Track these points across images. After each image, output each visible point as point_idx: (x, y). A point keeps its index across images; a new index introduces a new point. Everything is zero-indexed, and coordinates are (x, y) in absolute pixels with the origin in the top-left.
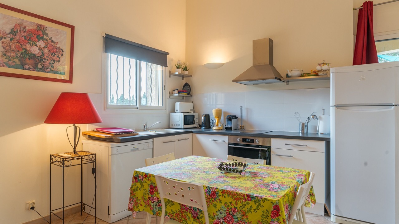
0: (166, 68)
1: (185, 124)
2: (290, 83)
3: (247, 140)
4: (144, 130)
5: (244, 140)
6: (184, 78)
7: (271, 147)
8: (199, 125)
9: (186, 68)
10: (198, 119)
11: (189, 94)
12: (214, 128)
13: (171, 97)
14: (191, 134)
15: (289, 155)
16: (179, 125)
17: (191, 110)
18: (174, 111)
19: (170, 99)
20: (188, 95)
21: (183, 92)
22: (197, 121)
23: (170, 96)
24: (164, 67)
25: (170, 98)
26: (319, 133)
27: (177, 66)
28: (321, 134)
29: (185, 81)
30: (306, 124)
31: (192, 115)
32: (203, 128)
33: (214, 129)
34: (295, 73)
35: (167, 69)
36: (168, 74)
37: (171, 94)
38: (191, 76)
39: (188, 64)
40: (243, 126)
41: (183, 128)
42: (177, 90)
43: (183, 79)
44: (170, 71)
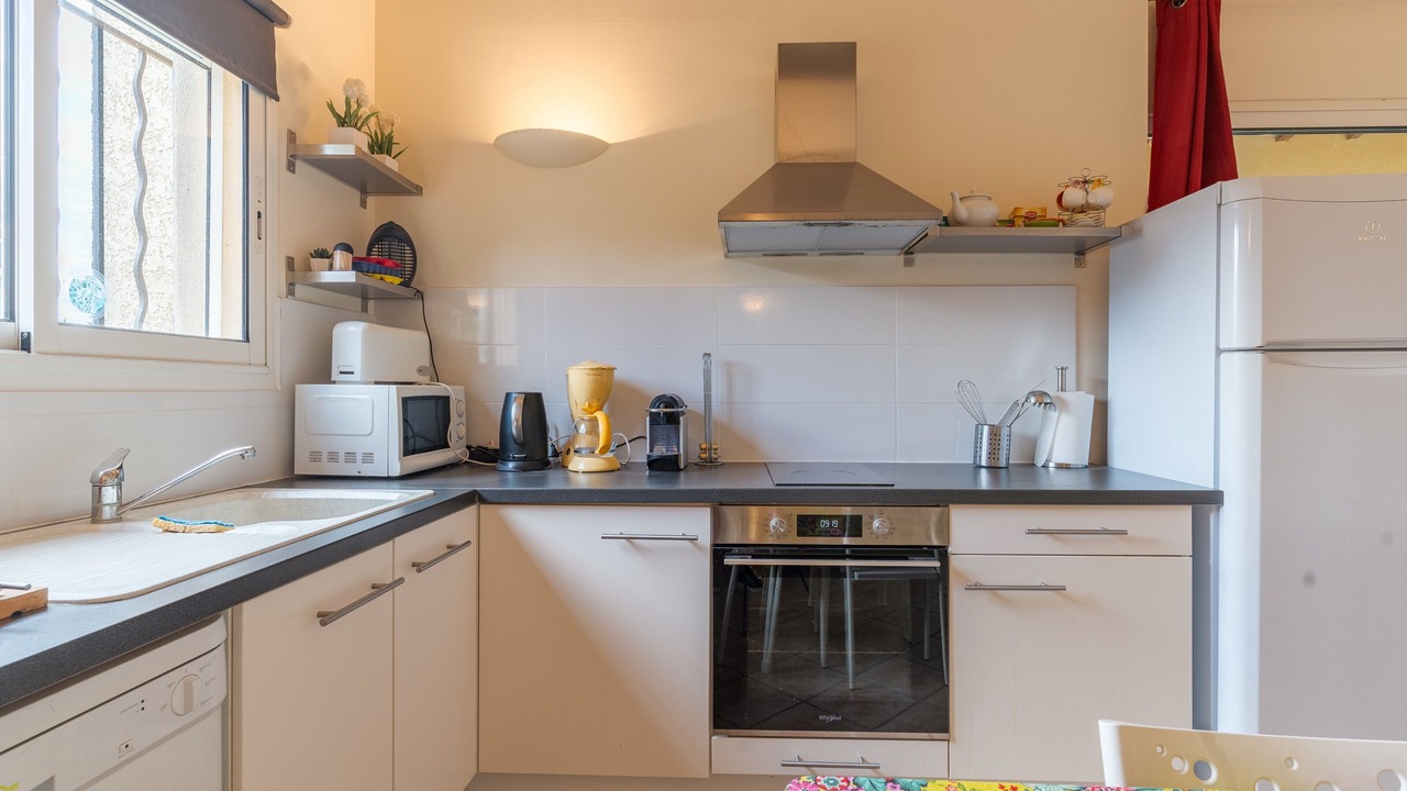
0: (271, 102)
1: (408, 450)
2: (918, 257)
3: (825, 523)
4: (95, 516)
5: (807, 525)
6: (371, 200)
7: (950, 550)
8: (469, 447)
9: (391, 143)
10: (464, 419)
11: (408, 286)
12: (579, 464)
13: (299, 289)
14: (471, 511)
15: (1037, 583)
16: (368, 458)
17: (420, 371)
18: (321, 369)
19: (290, 302)
20: (403, 291)
21: (378, 267)
22: (463, 430)
23: (291, 286)
24: (253, 93)
25: (291, 292)
26: (1051, 465)
27: (337, 116)
28: (1060, 467)
29: (375, 214)
30: (1005, 431)
31: (438, 398)
32: (511, 465)
33: (583, 468)
34: (986, 211)
35: (273, 117)
36: (278, 150)
37: (297, 271)
38: (418, 190)
39: (398, 121)
40: (714, 446)
41: (397, 474)
42: (347, 248)
43: (363, 204)
44: (292, 136)
